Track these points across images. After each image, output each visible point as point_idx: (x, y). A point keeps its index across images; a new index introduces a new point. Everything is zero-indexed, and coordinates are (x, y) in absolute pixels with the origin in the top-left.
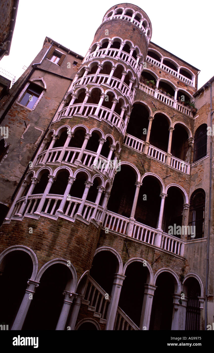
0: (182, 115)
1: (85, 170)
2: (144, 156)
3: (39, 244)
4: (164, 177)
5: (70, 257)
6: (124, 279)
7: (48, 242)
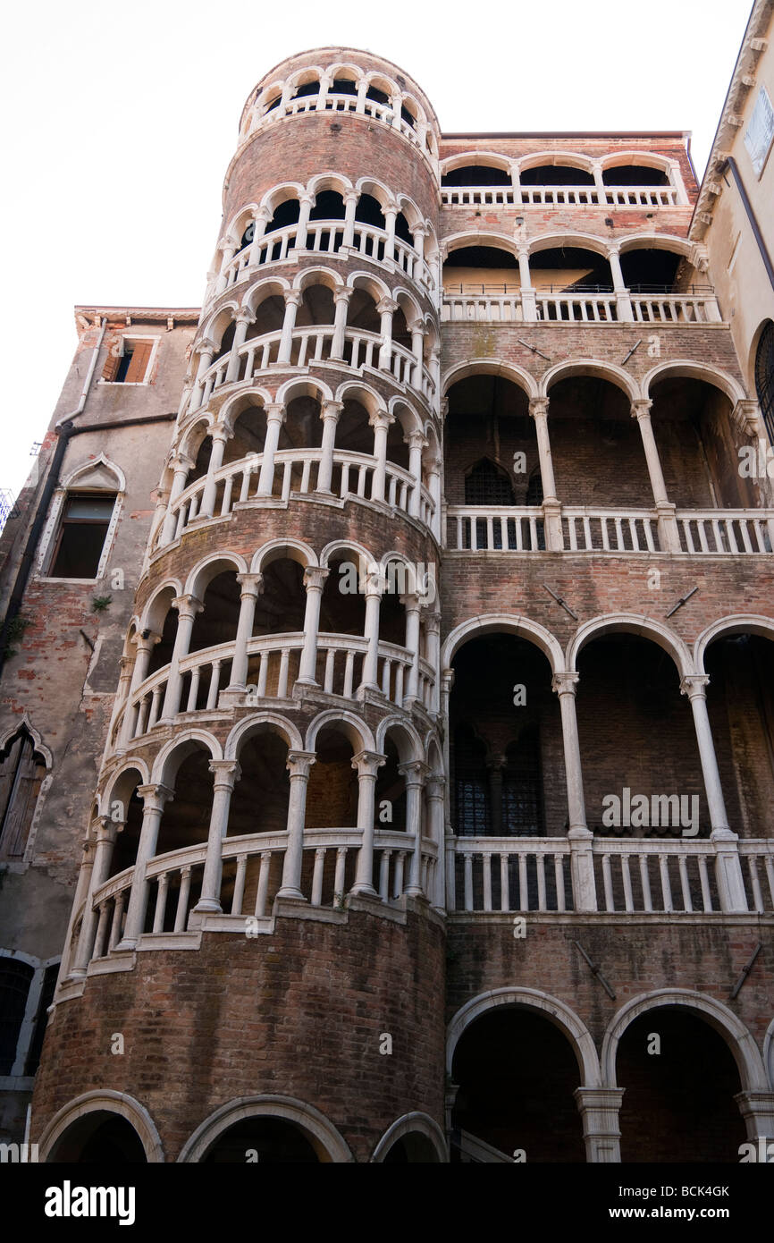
0: (670, 332)
1: (266, 713)
2: (552, 560)
3: (150, 1063)
4: (671, 608)
5: (295, 1078)
6: (618, 1101)
7: (183, 1044)
